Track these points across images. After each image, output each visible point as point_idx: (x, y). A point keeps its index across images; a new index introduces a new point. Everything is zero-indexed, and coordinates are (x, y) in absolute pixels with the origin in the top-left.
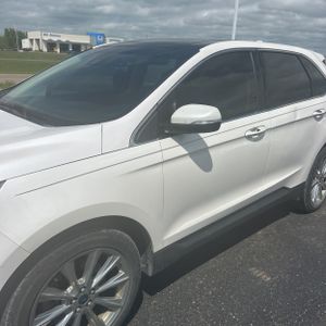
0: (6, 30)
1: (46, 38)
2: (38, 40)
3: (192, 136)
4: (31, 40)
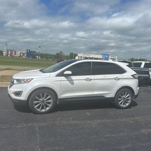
0: (71, 53)
1: (84, 56)
2: (81, 57)
3: (69, 77)
4: (79, 57)
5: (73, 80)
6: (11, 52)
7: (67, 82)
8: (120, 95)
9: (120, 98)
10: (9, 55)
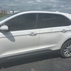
5: (13, 36)
6: (4, 12)
7: (6, 39)
8: (66, 47)
9: (66, 49)
10: (3, 13)
